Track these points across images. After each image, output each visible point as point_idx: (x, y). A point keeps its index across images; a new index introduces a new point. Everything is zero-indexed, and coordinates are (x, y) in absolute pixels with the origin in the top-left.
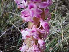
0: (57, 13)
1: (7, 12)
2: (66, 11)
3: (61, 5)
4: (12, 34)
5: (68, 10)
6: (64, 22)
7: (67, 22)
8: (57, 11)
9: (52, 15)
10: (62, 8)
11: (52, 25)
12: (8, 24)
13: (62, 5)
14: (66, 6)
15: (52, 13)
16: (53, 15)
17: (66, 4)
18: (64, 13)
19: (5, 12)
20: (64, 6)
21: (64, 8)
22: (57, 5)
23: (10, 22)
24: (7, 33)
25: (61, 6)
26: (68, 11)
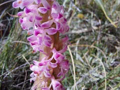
0: (101, 47)
1: (20, 42)
2: (116, 44)
3: (107, 34)
4: (24, 76)
5: (118, 42)
6: (112, 62)
7: (117, 62)
8: (101, 43)
9: (91, 49)
10: (108, 40)
11: (91, 67)
12: (20, 60)
13: (109, 35)
14: (115, 35)
15: (92, 46)
16: (93, 49)
17: (116, 33)
18: (112, 47)
19: (18, 41)
20: (112, 36)
21: (112, 39)
22: (100, 33)
23: (22, 57)
24: (16, 74)
25: (107, 36)
26: (119, 44)
